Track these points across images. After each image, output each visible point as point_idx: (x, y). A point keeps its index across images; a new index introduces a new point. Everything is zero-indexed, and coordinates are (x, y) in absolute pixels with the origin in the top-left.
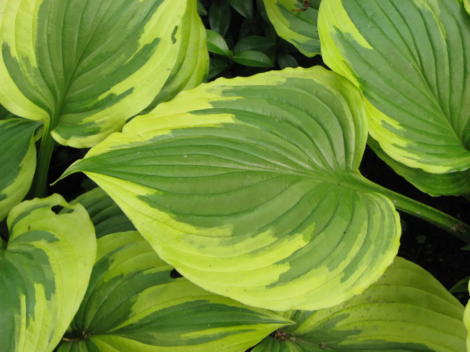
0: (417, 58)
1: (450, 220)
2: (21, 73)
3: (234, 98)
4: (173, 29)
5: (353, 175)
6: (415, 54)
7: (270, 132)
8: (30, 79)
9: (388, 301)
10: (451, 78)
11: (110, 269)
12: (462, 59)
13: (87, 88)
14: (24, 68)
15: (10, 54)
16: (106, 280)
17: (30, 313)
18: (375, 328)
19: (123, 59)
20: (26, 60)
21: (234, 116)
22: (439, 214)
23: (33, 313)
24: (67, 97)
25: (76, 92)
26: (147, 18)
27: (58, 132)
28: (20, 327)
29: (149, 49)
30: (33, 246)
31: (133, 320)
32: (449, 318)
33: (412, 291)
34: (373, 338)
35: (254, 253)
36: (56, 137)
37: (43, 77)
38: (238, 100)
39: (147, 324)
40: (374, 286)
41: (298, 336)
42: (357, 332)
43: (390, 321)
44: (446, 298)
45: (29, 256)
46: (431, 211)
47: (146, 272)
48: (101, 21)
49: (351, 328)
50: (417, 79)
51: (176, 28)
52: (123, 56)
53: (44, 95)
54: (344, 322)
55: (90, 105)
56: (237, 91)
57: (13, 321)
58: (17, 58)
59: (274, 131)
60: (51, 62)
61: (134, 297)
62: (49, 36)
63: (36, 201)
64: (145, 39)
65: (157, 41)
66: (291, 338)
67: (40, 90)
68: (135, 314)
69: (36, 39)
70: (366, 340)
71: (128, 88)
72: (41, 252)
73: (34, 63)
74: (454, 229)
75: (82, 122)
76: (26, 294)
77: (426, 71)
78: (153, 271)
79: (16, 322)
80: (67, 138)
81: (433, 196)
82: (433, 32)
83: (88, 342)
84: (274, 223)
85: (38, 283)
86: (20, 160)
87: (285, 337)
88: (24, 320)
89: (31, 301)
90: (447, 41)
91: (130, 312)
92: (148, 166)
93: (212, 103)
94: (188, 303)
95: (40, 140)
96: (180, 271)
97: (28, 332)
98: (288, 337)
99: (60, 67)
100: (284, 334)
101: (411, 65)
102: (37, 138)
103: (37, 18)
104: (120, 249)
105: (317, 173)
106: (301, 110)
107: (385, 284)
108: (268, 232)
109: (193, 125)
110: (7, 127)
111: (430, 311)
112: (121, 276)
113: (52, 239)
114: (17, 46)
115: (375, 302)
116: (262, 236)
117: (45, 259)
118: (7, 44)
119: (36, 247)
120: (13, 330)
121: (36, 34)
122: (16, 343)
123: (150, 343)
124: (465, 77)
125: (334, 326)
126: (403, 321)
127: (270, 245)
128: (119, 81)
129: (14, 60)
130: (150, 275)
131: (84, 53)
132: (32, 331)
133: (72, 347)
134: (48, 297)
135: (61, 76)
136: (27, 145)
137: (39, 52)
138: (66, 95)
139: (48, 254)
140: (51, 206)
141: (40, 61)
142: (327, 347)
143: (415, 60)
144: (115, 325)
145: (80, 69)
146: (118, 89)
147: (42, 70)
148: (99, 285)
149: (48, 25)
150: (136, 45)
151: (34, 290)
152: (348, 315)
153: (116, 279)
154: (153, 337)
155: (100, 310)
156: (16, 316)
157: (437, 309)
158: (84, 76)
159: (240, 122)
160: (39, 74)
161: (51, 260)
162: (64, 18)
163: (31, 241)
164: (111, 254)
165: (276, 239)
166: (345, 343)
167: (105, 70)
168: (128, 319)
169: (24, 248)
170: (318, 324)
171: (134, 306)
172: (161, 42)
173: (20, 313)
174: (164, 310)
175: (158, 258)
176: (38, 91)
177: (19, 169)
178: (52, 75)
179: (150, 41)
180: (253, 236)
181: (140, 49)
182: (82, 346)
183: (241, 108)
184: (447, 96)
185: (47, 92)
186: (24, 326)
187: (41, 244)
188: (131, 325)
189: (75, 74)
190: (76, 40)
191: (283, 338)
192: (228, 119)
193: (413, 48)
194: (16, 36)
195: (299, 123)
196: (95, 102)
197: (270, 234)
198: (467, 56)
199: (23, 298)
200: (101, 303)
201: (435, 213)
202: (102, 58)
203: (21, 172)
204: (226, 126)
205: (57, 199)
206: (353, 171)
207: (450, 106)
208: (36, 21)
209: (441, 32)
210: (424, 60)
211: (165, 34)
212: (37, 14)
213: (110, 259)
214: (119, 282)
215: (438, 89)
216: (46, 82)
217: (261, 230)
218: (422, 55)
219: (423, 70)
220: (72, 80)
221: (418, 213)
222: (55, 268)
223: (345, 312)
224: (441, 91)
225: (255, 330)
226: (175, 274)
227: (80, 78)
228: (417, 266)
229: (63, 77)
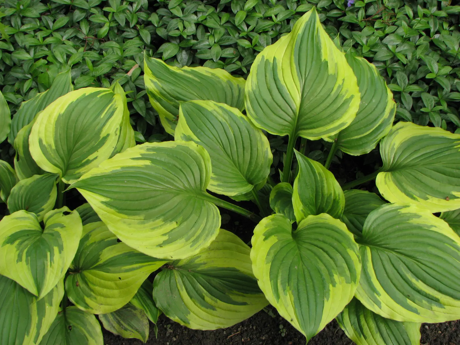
0: (221, 144)
1: (247, 212)
2: (48, 152)
3: (152, 153)
4: (115, 129)
5: (203, 192)
6: (220, 141)
7: (167, 170)
8: (52, 154)
9: (218, 249)
10: (237, 151)
11: (90, 239)
12: (241, 142)
13: (78, 157)
14: (49, 150)
15: (42, 143)
16: (88, 245)
17: (52, 260)
18: (213, 261)
19: (93, 144)
20: (50, 146)
21: (151, 162)
22: (242, 210)
23: (53, 260)
24: (69, 162)
25: (73, 160)
26: (104, 125)
27: (65, 178)
28: (47, 267)
29: (105, 139)
30: (54, 230)
31: (101, 262)
32: (246, 255)
33: (230, 244)
34: (212, 266)
35: (153, 229)
36: (64, 180)
37: (58, 153)
38: (153, 153)
39: (107, 264)
40: (213, 242)
41: (179, 267)
42: (205, 264)
43: (220, 258)
44: (244, 247)
45: (52, 235)
46: (239, 208)
47: (106, 240)
48: (84, 127)
49: (202, 262)
50: (222, 152)
51: (117, 129)
52: (93, 143)
53: (58, 161)
54: (199, 259)
55: (79, 165)
56: (153, 149)
57: (44, 264)
58: (46, 145)
59: (169, 170)
60: (62, 146)
61: (101, 252)
62: (60, 135)
63: (56, 210)
64: (103, 134)
65: (108, 135)
66: (176, 268)
67: (57, 159)
68: (102, 260)
69: (54, 136)
70: (208, 267)
71: (96, 156)
72: (58, 233)
73: (54, 147)
74: (249, 216)
75: (75, 173)
76: (50, 252)
77: (226, 149)
78: (109, 239)
79: (45, 264)
80: (68, 180)
81: (237, 201)
82: (227, 131)
83: (81, 273)
84: (163, 215)
85: (56, 246)
86: (50, 192)
87: (173, 268)
88: (49, 264)
89: (52, 255)
90: (234, 135)
91: (99, 258)
92: (108, 186)
93: (141, 154)
94: (125, 253)
95: (58, 183)
96: (121, 239)
97: (51, 269)
98: (174, 268)
99: (65, 148)
100: (172, 266)
101: (219, 147)
102: (57, 182)
103: (54, 126)
104: (94, 230)
105: (186, 191)
106: (182, 161)
107: (217, 242)
108: (161, 219)
109: (131, 165)
110: (44, 178)
111: (237, 253)
112: (95, 242)
113: (63, 227)
114: (46, 140)
115: (213, 250)
116: (158, 221)
117: (59, 235)
118: (41, 139)
119: (56, 230)
120: (44, 268)
121: (54, 134)
122: (46, 274)
123: (108, 272)
124: (244, 150)
125: (194, 262)
126: (225, 258)
127: (161, 226)
128: (92, 154)
129: (44, 146)
130: (108, 241)
131: (76, 142)
132: (53, 268)
133: (74, 276)
134: (60, 252)
135: (66, 152)
136: (53, 186)
137: (56, 142)
138: (69, 161)
139: (61, 233)
140: (63, 212)
141: (56, 146)
142: (191, 271)
143: (220, 144)
144: (93, 265)
145: (74, 149)
146: (91, 157)
147: (57, 150)
148: (85, 247)
149: (60, 130)
150: (99, 137)
151: (53, 249)
152: (201, 256)
153: (92, 244)
154: (109, 270)
155: (86, 258)
156: (45, 262)
157: (241, 252)
158: (76, 152)
159: (153, 165)
160: (56, 152)
161: (62, 236)
162: (67, 126)
163: (53, 228)
164: (90, 232)
165: (164, 223)
166: (199, 269)
167: (86, 149)
168: (98, 262)
169: (51, 232)
170: (187, 261)
171: (101, 256)
172: (110, 135)
173: (47, 260)
174: (115, 257)
175: (111, 233)
176: (56, 160)
177: (50, 196)
178: (62, 152)
179: (105, 135)
180: (153, 221)
181: (101, 139)
182: (78, 276)
183: (154, 158)
184: (237, 159)
185: (60, 160)
186: (49, 266)
187: (58, 229)
188: (99, 265)
189: (73, 152)
190: (73, 136)
191: (171, 268)
192: (148, 163)
193: (219, 139)
194: (45, 135)
195: (180, 167)
196: (81, 163)
197: (161, 221)
198: (244, 140)
199: (49, 254)
200: (87, 255)
201: (240, 209)
202: (84, 144)
203: (51, 198)
204: (147, 167)
205: (66, 209)
206: (203, 191)
207: (239, 163)
208: (54, 128)
209: (231, 131)
210: (224, 144)
211: (112, 131)
212: (54, 125)
213: (90, 234)
214: (94, 245)
215: (232, 157)
216: (59, 155)
217: (157, 218)
218: (223, 142)
219: (224, 148)
220: (72, 154)
221: (233, 209)
222: (63, 239)
223: (199, 255)
224: (233, 157)
225: (155, 264)
226: (119, 241)
227: (74, 154)
228: (231, 233)
229: (67, 153)
